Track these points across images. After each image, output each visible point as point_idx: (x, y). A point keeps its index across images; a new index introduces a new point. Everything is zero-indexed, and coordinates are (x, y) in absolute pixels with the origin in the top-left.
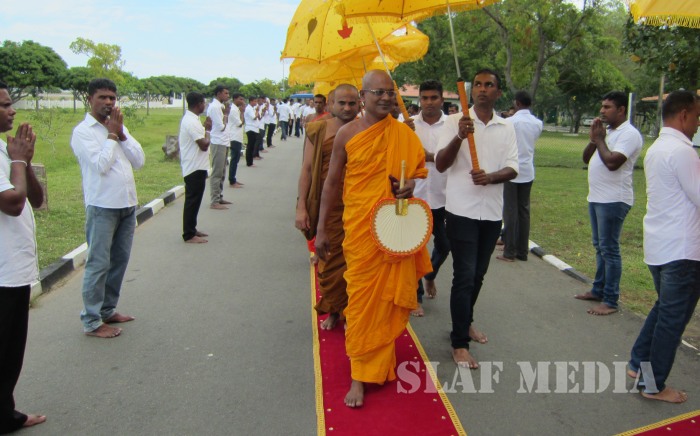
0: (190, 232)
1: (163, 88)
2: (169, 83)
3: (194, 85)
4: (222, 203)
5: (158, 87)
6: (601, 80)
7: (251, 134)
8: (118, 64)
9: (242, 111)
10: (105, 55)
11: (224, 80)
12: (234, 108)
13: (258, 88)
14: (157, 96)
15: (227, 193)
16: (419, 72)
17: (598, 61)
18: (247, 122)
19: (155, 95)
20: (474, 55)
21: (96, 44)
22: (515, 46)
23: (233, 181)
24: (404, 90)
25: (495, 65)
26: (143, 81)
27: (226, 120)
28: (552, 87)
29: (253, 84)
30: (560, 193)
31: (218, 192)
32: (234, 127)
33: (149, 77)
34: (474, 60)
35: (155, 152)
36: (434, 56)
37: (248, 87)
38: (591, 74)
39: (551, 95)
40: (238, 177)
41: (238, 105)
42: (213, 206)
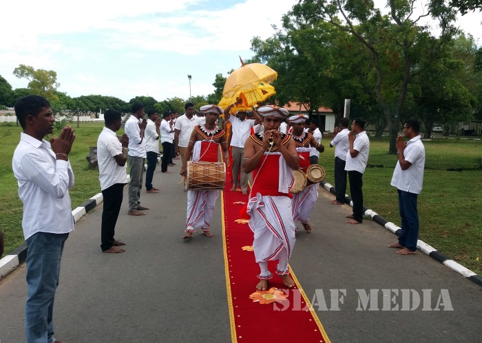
0: (108, 242)
1: (91, 105)
2: (96, 100)
3: (116, 102)
4: (140, 209)
5: (87, 105)
6: (451, 95)
7: (166, 145)
8: (54, 86)
9: (158, 125)
10: (43, 78)
11: (142, 98)
12: (150, 123)
13: (170, 105)
14: (86, 112)
15: (145, 199)
16: (301, 91)
17: (448, 79)
18: (162, 135)
19: (85, 112)
20: (345, 77)
21: (35, 70)
22: (384, 68)
23: (149, 187)
24: (289, 106)
25: (363, 85)
26: (75, 99)
27: (142, 135)
28: (411, 101)
29: (165, 102)
30: (437, 194)
31: (136, 200)
32: (151, 140)
33: (80, 96)
34: (346, 81)
35: (81, 161)
36: (313, 78)
37: (161, 103)
38: (443, 90)
39: (410, 108)
40: (154, 183)
41: (153, 121)
42: (131, 213)
